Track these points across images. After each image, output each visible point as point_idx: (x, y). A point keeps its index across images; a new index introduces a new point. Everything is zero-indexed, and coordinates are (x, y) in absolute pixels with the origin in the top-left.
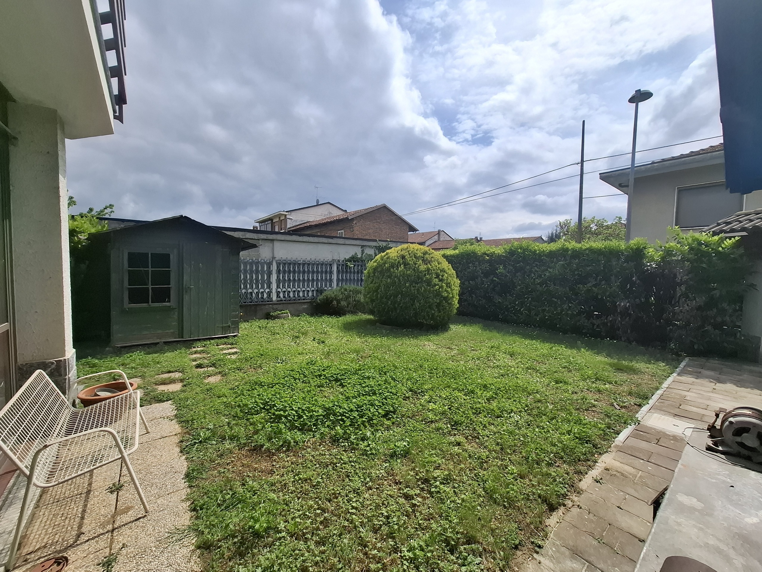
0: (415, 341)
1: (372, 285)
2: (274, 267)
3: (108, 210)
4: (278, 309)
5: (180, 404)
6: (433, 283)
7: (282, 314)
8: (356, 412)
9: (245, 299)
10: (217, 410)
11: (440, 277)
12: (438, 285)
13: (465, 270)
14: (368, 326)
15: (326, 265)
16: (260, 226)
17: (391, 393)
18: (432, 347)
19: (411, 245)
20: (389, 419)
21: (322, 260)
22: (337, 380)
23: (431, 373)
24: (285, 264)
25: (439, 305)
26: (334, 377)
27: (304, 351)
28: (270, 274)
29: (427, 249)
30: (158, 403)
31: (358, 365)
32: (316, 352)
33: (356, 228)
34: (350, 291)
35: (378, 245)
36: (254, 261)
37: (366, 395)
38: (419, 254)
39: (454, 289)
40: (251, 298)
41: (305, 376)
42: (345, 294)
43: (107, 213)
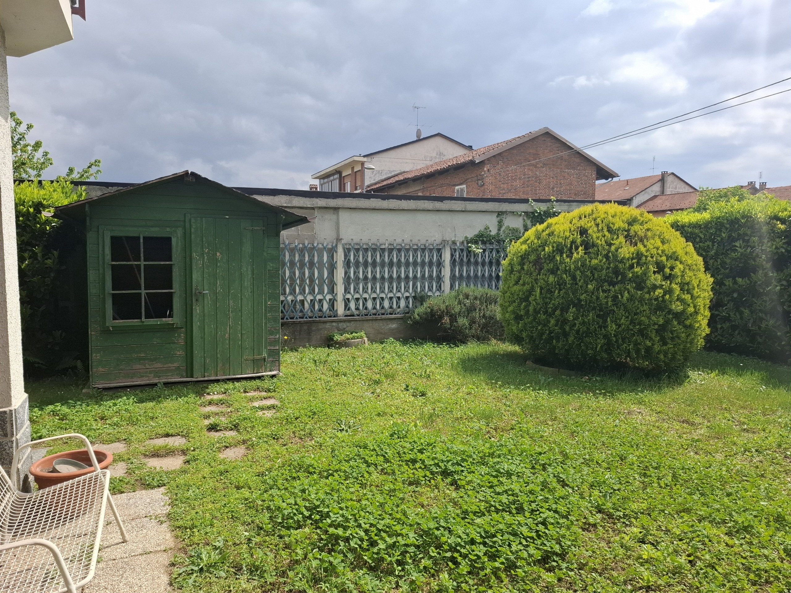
0: (610, 401)
1: (517, 288)
2: (340, 257)
3: (94, 169)
4: (347, 329)
5: (176, 494)
6: (648, 283)
7: (354, 338)
8: (482, 546)
9: (293, 312)
10: (233, 511)
11: (667, 270)
12: (661, 287)
13: (726, 254)
14: (510, 367)
15: (431, 250)
16: (321, 185)
17: (556, 511)
18: (648, 418)
19: (601, 207)
20: (550, 570)
21: (423, 242)
22: (445, 473)
23: (645, 475)
24: (357, 250)
25: (662, 329)
26: (440, 467)
27: (388, 410)
28: (332, 267)
29: (636, 212)
30: (145, 488)
31: (487, 445)
32: (410, 412)
33: (488, 180)
34: (476, 298)
35: (530, 210)
36: (305, 247)
37: (503, 510)
38: (619, 224)
39: (699, 297)
40: (301, 311)
41: (387, 461)
42: (465, 305)
43: (92, 175)
